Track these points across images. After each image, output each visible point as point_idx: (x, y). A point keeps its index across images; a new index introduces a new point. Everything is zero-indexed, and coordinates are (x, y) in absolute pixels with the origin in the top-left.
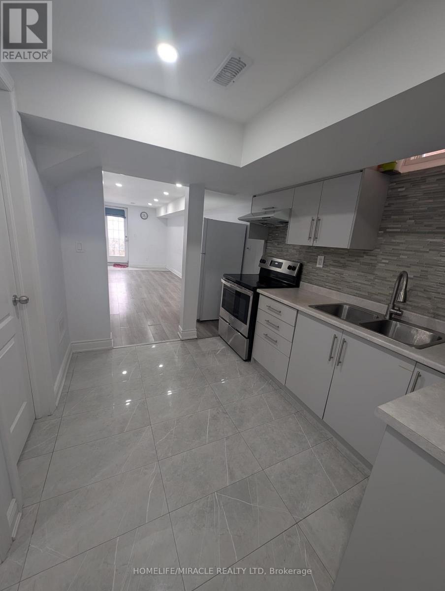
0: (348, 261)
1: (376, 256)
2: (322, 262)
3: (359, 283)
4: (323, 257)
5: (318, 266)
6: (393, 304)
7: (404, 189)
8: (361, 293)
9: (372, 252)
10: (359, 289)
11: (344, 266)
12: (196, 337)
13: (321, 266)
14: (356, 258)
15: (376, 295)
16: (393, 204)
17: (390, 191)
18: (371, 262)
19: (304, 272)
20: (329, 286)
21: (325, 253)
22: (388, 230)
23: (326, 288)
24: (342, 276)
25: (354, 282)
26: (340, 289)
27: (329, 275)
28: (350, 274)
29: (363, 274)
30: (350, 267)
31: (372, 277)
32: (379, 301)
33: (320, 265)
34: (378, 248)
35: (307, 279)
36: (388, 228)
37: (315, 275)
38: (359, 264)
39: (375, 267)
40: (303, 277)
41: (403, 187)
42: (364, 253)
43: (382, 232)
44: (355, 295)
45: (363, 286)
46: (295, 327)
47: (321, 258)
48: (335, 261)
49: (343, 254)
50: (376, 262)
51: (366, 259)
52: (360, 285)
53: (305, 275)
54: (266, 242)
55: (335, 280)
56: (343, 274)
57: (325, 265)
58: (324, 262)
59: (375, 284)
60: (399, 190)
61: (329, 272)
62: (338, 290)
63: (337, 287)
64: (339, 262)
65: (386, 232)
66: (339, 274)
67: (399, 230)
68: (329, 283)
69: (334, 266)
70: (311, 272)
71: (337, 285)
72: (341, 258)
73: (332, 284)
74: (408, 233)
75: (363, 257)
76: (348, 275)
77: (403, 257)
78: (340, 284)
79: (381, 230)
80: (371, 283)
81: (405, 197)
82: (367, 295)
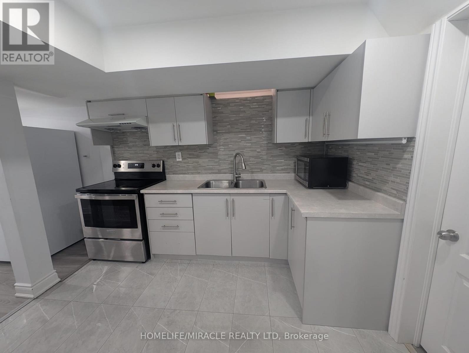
0: (199, 152)
1: (216, 147)
2: (181, 156)
3: (211, 165)
4: (180, 153)
5: (178, 160)
6: (236, 172)
7: (220, 108)
8: (214, 171)
9: (213, 145)
10: (212, 169)
11: (198, 157)
12: (59, 280)
13: (181, 160)
14: (205, 150)
15: (223, 170)
16: (217, 116)
17: (213, 109)
18: (214, 151)
19: (166, 166)
20: (191, 172)
21: (180, 150)
22: (218, 131)
23: (189, 174)
24: (198, 163)
25: (208, 165)
26: (200, 172)
27: (188, 164)
28: (203, 161)
29: (211, 159)
30: (202, 156)
31: (217, 160)
32: (225, 173)
33: (179, 159)
34: (216, 143)
35: (171, 171)
36: (219, 130)
37: (177, 167)
38: (207, 154)
39: (217, 153)
40: (166, 171)
41: (219, 107)
42: (209, 146)
43: (215, 133)
44: (211, 174)
45: (214, 167)
46: (193, 207)
47: (179, 155)
48: (190, 154)
49: (195, 149)
50: (217, 151)
51: (211, 150)
52: (211, 166)
53: (168, 169)
54: (112, 147)
55: (194, 167)
56: (199, 162)
57: (183, 159)
58: (182, 156)
59: (220, 164)
60: (218, 108)
61: (188, 163)
62: (199, 173)
63: (196, 171)
64: (193, 155)
65: (217, 133)
66: (196, 162)
67: (224, 131)
68: (190, 170)
69: (190, 158)
70: (174, 166)
71: (197, 170)
72: (194, 152)
73: (193, 170)
74: (229, 132)
75: (208, 149)
76: (202, 162)
77: (231, 146)
78: (199, 169)
79: (215, 132)
80: (218, 164)
81: (222, 113)
82: (217, 171)
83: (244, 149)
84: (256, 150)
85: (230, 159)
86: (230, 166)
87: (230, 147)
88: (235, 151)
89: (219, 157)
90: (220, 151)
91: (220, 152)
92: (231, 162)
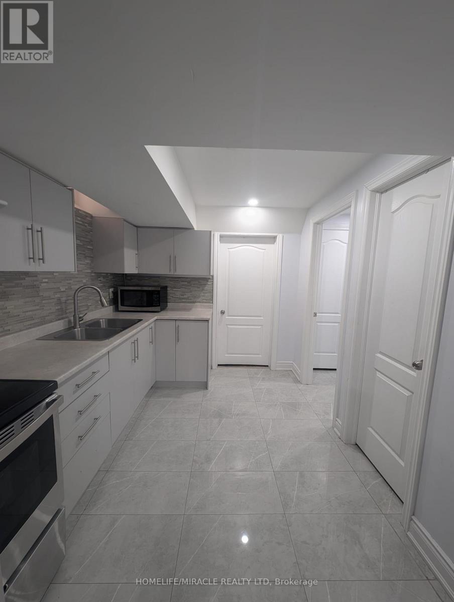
50: (38, 283)
83: (71, 280)
84: (82, 281)
85: (56, 296)
86: (57, 308)
87: (56, 276)
88: (61, 282)
89: (41, 294)
90: (42, 283)
91: (43, 285)
92: (58, 300)
